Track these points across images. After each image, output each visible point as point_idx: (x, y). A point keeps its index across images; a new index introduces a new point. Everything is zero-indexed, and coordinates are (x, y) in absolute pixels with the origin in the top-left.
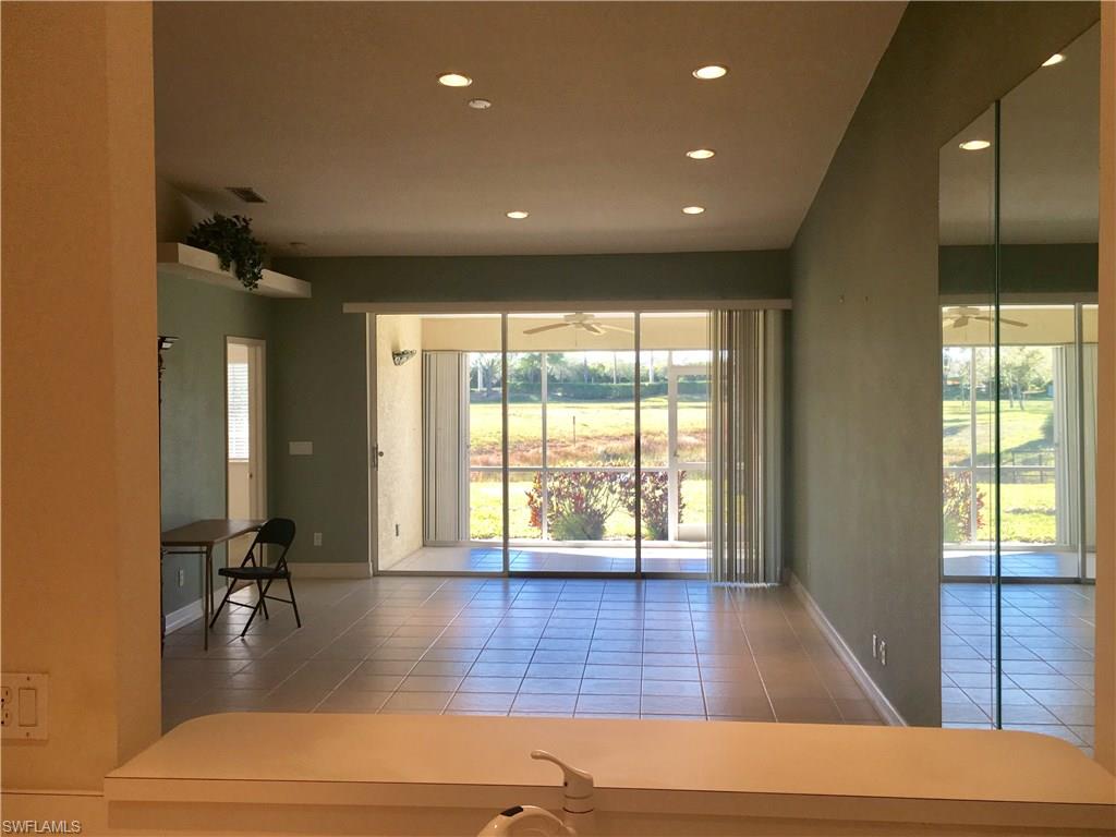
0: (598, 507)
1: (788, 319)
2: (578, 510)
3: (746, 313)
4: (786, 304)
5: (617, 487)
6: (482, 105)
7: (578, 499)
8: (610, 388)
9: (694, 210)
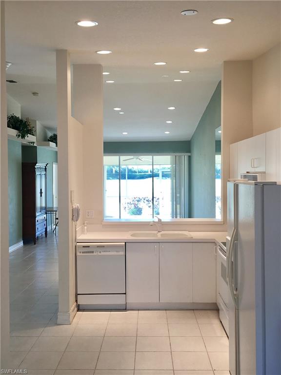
0: (140, 207)
1: (190, 158)
2: (135, 208)
3: (180, 156)
4: (189, 154)
5: (145, 201)
6: (122, 113)
7: (135, 205)
8: (136, 175)
9: (167, 133)
